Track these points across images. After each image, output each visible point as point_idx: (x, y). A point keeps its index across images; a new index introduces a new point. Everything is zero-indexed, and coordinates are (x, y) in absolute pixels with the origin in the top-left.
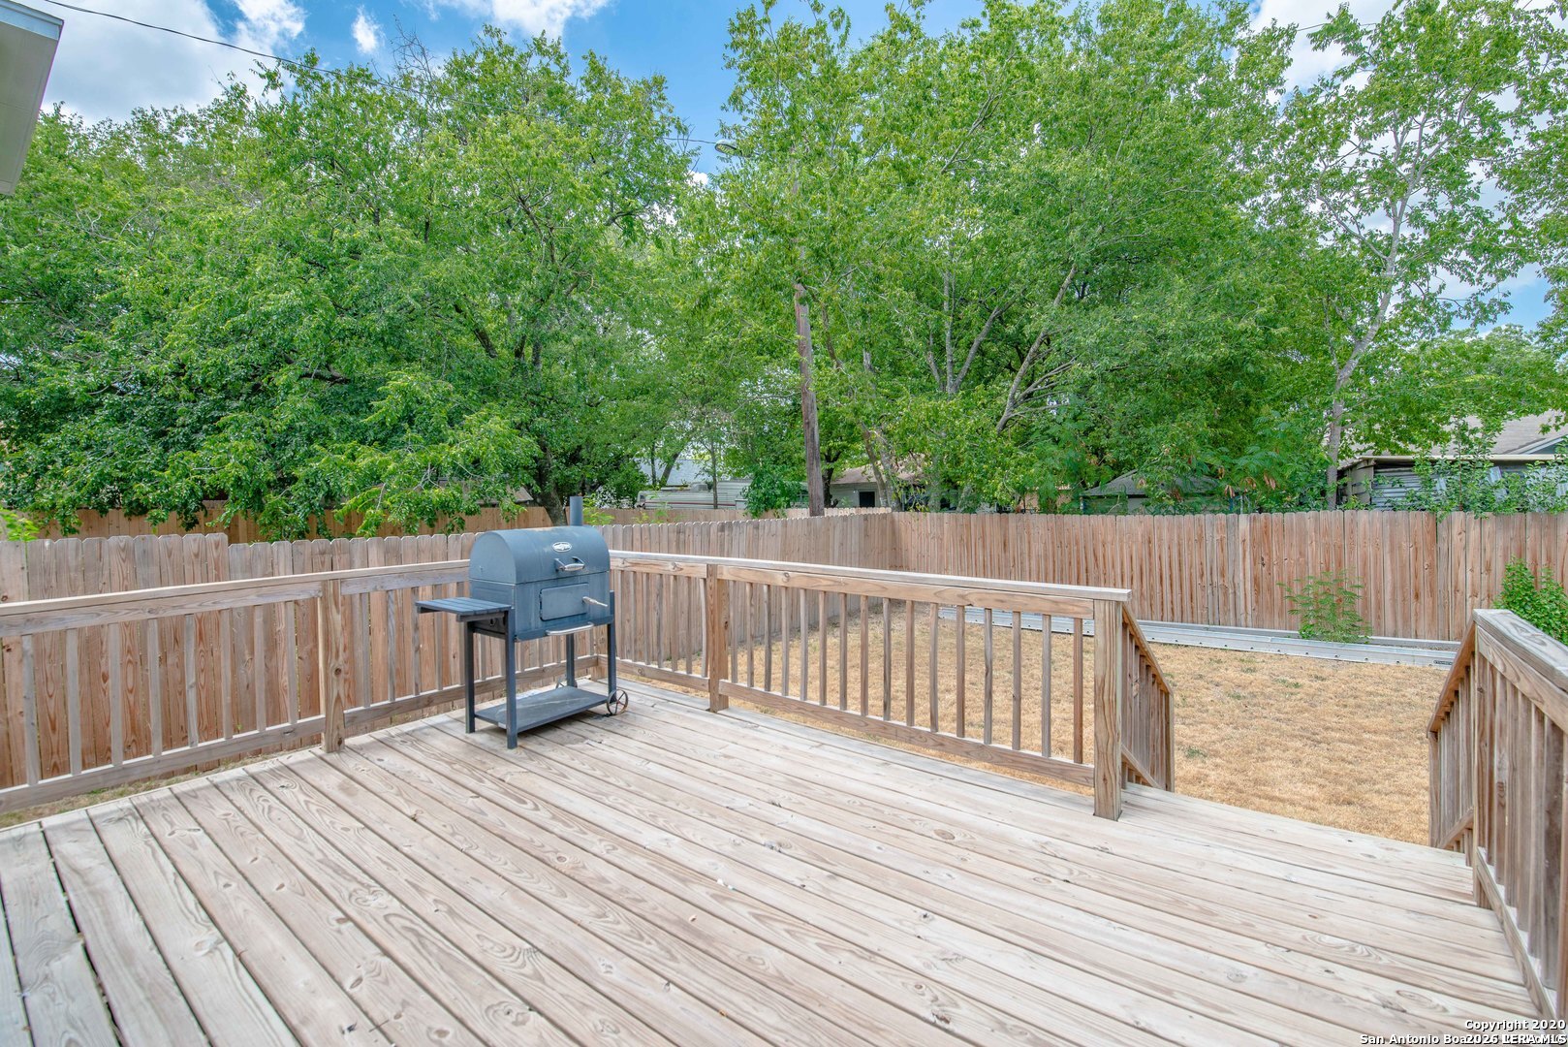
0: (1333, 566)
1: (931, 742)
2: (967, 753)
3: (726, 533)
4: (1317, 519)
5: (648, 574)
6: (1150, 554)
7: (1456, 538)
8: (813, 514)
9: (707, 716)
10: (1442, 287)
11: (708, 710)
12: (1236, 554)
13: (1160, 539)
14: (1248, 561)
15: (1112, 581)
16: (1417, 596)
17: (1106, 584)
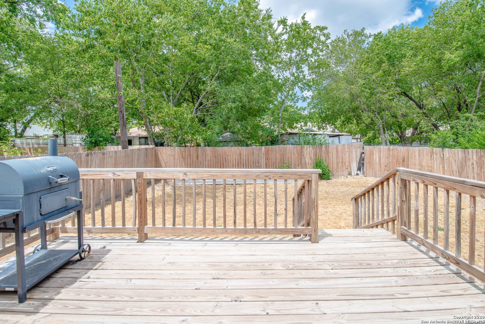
0: (282, 159)
1: (254, 232)
2: (269, 233)
3: (90, 157)
4: (279, 147)
5: (93, 180)
6: (240, 158)
7: (305, 151)
8: (123, 148)
9: (138, 245)
10: (296, 92)
11: (138, 242)
12: (261, 157)
13: (243, 154)
14: (264, 159)
15: (230, 167)
16: (298, 166)
17: (228, 168)
